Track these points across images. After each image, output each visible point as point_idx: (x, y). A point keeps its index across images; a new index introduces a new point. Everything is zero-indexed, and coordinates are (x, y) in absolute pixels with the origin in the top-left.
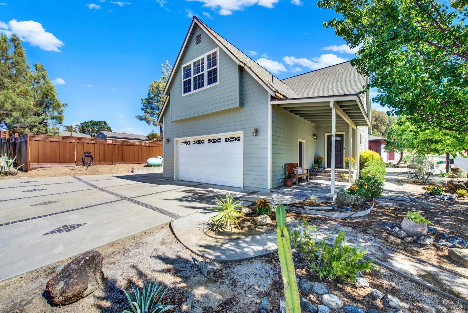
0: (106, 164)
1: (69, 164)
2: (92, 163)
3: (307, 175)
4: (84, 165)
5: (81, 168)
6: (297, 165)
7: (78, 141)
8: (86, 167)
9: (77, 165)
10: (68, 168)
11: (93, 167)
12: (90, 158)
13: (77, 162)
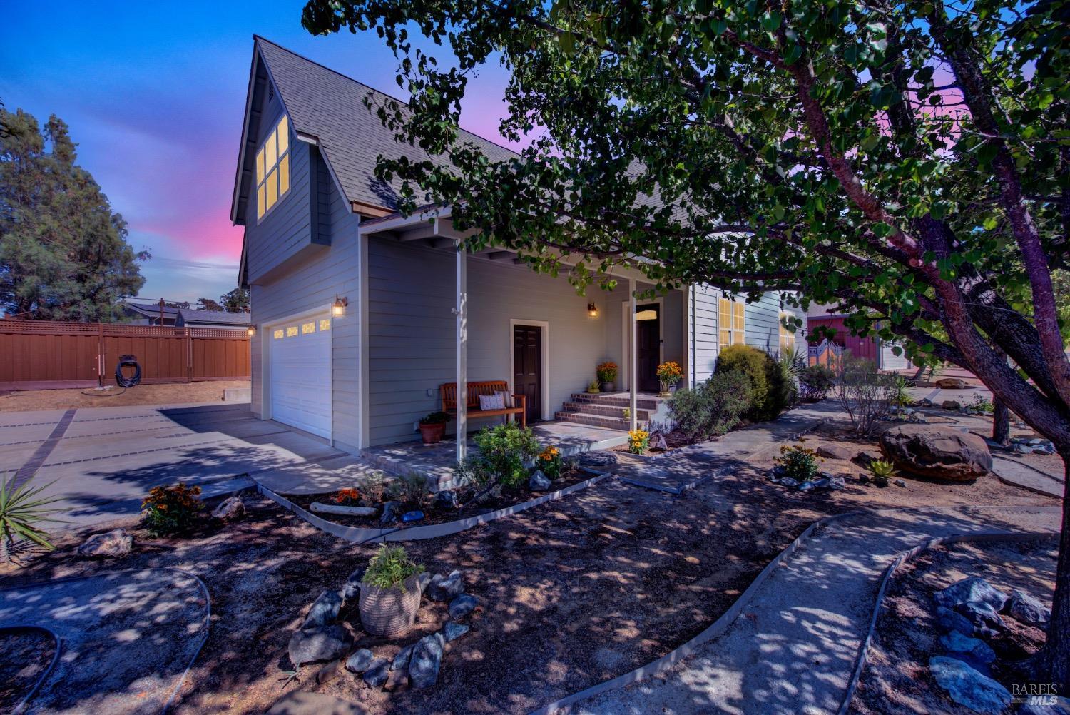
1: (84, 383)
2: (137, 380)
3: (519, 410)
4: (119, 384)
5: (110, 390)
6: (503, 387)
7: (106, 333)
8: (123, 389)
9: (102, 384)
10: (78, 392)
11: (139, 389)
12: (134, 369)
13: (104, 377)
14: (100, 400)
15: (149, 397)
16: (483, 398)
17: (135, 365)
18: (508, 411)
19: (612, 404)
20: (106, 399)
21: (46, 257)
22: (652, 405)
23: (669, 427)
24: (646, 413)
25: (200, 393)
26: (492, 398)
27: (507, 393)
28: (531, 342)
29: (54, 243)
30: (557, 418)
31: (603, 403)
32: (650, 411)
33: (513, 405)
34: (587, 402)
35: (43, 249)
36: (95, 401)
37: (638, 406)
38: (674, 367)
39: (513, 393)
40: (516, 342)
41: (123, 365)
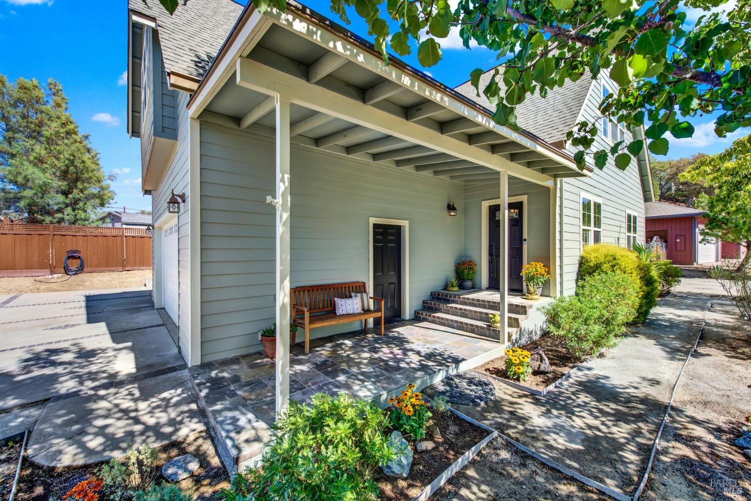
0: (108, 271)
1: (38, 272)
2: (81, 270)
3: (378, 315)
4: (66, 273)
5: (58, 278)
6: (360, 288)
7: (55, 233)
8: (69, 276)
9: (52, 273)
10: (32, 279)
11: (82, 276)
12: (78, 260)
13: (54, 268)
14: (47, 285)
15: (88, 283)
16: (338, 301)
17: (79, 258)
18: (366, 317)
19: (475, 305)
20: (51, 285)
21: (39, 176)
22: (522, 310)
23: (539, 333)
24: (517, 320)
25: (129, 280)
26: (349, 301)
27: (365, 295)
28: (391, 241)
29: (45, 166)
30: (417, 318)
31: (465, 304)
32: (520, 317)
33: (372, 308)
34: (448, 301)
35: (36, 170)
36: (43, 286)
37: (509, 312)
38: (540, 268)
39: (371, 294)
40: (375, 241)
41: (69, 258)
